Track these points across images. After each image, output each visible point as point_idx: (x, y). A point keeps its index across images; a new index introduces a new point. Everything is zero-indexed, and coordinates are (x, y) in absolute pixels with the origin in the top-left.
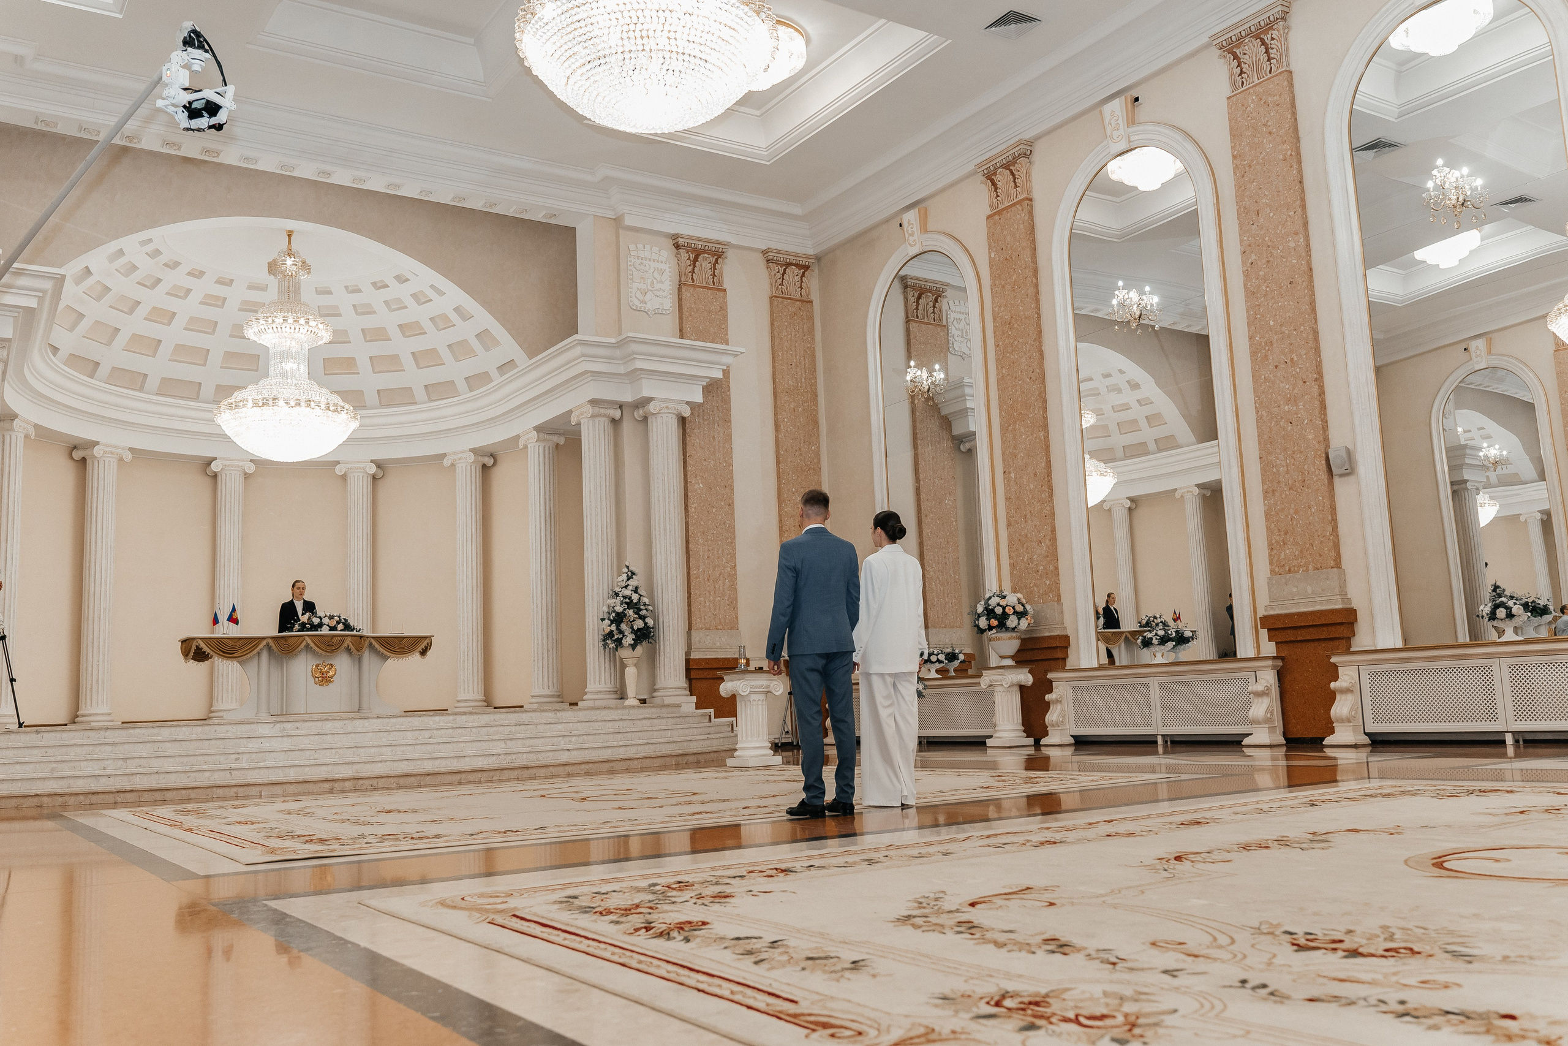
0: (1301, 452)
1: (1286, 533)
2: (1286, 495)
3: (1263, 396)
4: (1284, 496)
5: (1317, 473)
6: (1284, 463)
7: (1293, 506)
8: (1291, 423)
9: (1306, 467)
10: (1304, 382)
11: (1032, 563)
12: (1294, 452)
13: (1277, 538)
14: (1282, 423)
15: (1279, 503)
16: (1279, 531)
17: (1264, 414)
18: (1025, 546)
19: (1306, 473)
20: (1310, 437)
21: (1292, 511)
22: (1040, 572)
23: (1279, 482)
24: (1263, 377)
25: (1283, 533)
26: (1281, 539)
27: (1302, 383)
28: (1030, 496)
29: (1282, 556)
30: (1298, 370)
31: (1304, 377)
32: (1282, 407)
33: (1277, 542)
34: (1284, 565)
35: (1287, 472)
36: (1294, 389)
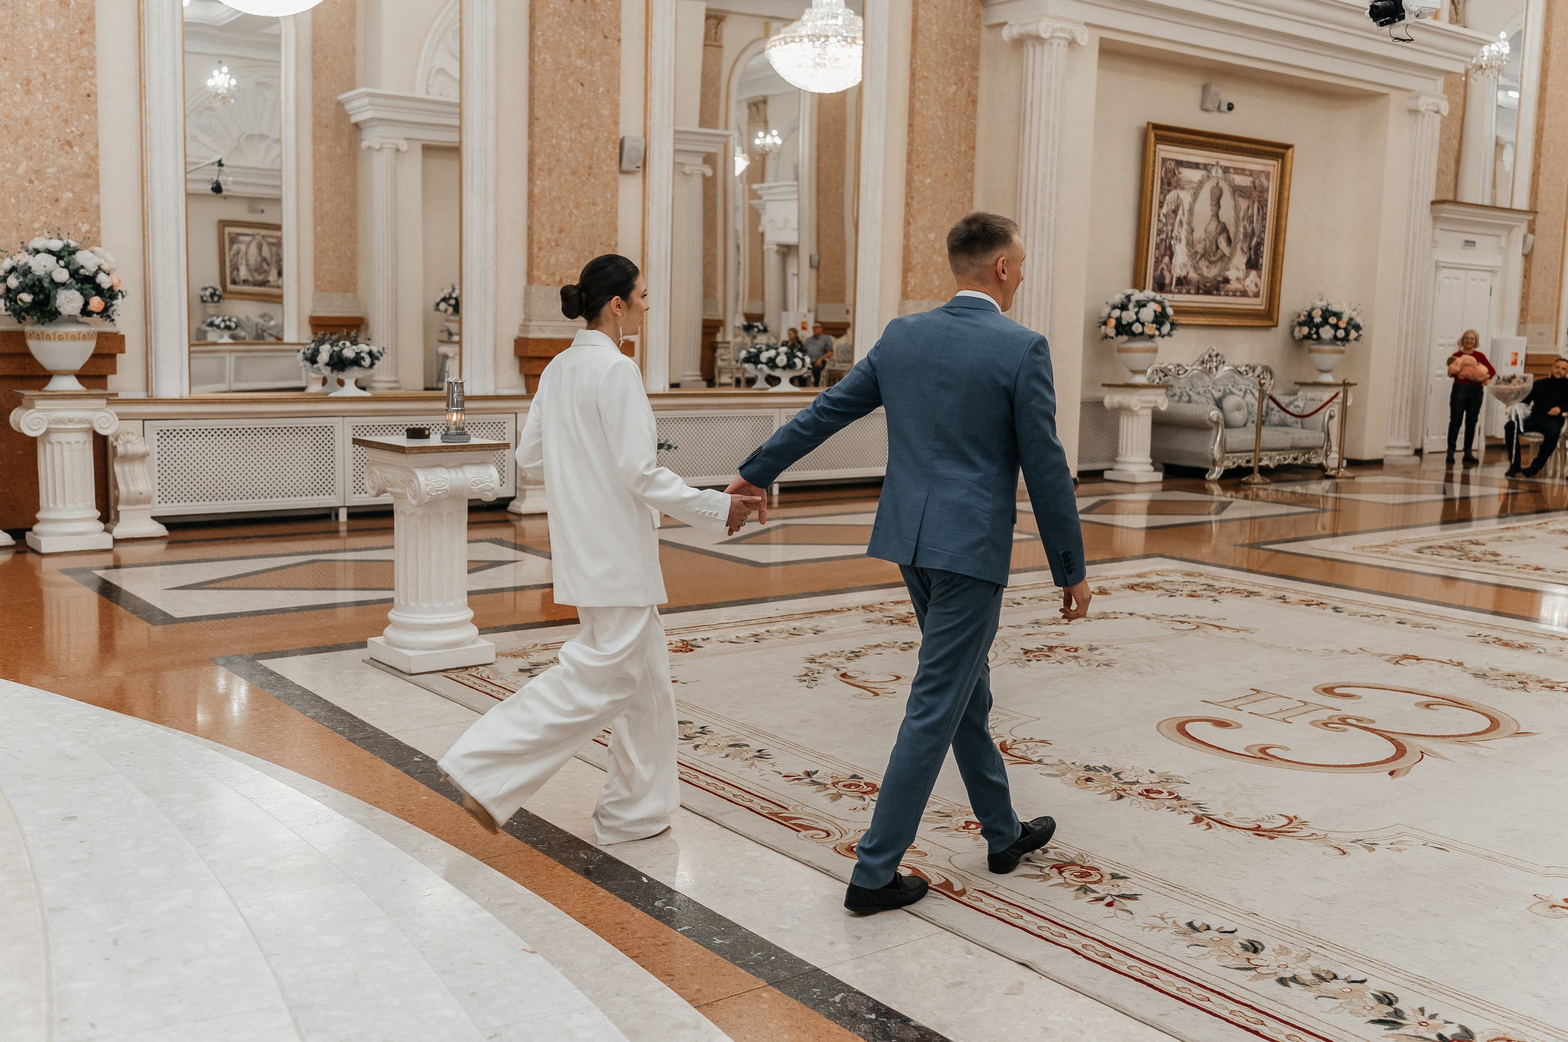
0: (591, 129)
1: (561, 231)
2: (566, 180)
3: (549, 33)
4: (563, 180)
5: (608, 161)
6: (567, 136)
7: (573, 197)
8: (582, 85)
9: (595, 150)
10: (606, 37)
11: (42, 182)
12: (582, 126)
13: (549, 235)
14: (571, 81)
15: (555, 188)
16: (552, 226)
17: (548, 57)
18: (21, 142)
19: (595, 158)
20: (605, 112)
21: (571, 204)
22: (63, 204)
23: (558, 160)
24: (552, 6)
25: (556, 230)
26: (554, 238)
27: (601, 37)
28: (46, 44)
29: (553, 261)
30: (599, 17)
31: (606, 30)
32: (573, 58)
33: (549, 241)
34: (554, 274)
35: (571, 150)
36: (591, 40)
